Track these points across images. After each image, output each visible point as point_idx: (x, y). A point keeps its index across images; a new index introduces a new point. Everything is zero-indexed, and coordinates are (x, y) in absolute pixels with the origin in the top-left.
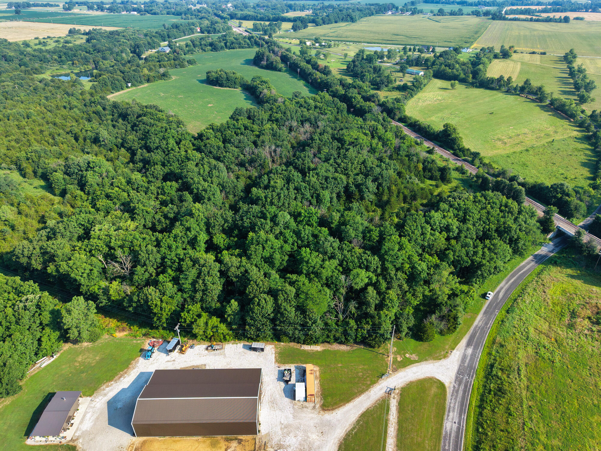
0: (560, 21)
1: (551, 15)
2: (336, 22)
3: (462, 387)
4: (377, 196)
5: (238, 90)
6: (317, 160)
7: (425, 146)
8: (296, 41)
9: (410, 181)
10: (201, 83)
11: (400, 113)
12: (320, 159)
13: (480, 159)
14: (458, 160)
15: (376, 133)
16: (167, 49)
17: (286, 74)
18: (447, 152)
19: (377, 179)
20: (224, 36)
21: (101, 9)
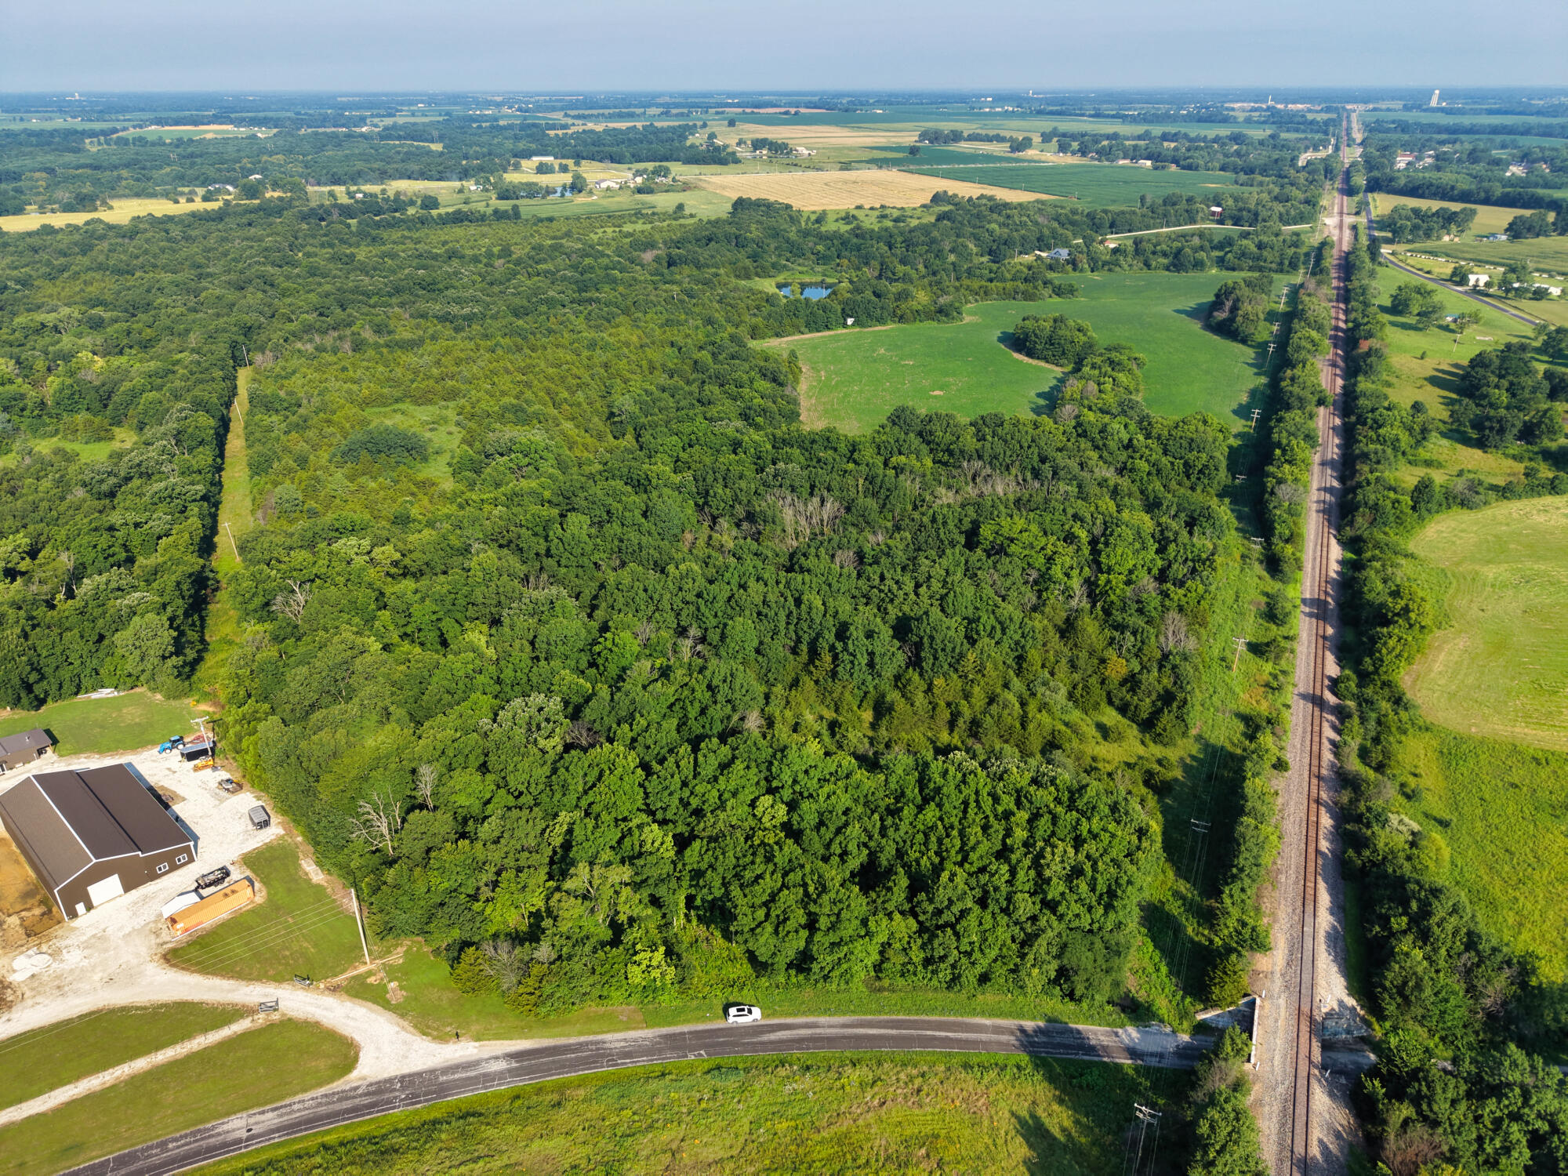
3: (367, 1100)
4: (896, 686)
5: (1058, 371)
6: (847, 556)
7: (1284, 631)
8: (1445, 268)
9: (1041, 690)
10: (1000, 340)
11: (1373, 522)
12: (860, 556)
13: (1379, 722)
14: (1317, 701)
15: (1107, 544)
16: (1064, 253)
17: (1250, 353)
18: (1332, 669)
19: (919, 646)
20: (1245, 235)
21: (1083, 152)
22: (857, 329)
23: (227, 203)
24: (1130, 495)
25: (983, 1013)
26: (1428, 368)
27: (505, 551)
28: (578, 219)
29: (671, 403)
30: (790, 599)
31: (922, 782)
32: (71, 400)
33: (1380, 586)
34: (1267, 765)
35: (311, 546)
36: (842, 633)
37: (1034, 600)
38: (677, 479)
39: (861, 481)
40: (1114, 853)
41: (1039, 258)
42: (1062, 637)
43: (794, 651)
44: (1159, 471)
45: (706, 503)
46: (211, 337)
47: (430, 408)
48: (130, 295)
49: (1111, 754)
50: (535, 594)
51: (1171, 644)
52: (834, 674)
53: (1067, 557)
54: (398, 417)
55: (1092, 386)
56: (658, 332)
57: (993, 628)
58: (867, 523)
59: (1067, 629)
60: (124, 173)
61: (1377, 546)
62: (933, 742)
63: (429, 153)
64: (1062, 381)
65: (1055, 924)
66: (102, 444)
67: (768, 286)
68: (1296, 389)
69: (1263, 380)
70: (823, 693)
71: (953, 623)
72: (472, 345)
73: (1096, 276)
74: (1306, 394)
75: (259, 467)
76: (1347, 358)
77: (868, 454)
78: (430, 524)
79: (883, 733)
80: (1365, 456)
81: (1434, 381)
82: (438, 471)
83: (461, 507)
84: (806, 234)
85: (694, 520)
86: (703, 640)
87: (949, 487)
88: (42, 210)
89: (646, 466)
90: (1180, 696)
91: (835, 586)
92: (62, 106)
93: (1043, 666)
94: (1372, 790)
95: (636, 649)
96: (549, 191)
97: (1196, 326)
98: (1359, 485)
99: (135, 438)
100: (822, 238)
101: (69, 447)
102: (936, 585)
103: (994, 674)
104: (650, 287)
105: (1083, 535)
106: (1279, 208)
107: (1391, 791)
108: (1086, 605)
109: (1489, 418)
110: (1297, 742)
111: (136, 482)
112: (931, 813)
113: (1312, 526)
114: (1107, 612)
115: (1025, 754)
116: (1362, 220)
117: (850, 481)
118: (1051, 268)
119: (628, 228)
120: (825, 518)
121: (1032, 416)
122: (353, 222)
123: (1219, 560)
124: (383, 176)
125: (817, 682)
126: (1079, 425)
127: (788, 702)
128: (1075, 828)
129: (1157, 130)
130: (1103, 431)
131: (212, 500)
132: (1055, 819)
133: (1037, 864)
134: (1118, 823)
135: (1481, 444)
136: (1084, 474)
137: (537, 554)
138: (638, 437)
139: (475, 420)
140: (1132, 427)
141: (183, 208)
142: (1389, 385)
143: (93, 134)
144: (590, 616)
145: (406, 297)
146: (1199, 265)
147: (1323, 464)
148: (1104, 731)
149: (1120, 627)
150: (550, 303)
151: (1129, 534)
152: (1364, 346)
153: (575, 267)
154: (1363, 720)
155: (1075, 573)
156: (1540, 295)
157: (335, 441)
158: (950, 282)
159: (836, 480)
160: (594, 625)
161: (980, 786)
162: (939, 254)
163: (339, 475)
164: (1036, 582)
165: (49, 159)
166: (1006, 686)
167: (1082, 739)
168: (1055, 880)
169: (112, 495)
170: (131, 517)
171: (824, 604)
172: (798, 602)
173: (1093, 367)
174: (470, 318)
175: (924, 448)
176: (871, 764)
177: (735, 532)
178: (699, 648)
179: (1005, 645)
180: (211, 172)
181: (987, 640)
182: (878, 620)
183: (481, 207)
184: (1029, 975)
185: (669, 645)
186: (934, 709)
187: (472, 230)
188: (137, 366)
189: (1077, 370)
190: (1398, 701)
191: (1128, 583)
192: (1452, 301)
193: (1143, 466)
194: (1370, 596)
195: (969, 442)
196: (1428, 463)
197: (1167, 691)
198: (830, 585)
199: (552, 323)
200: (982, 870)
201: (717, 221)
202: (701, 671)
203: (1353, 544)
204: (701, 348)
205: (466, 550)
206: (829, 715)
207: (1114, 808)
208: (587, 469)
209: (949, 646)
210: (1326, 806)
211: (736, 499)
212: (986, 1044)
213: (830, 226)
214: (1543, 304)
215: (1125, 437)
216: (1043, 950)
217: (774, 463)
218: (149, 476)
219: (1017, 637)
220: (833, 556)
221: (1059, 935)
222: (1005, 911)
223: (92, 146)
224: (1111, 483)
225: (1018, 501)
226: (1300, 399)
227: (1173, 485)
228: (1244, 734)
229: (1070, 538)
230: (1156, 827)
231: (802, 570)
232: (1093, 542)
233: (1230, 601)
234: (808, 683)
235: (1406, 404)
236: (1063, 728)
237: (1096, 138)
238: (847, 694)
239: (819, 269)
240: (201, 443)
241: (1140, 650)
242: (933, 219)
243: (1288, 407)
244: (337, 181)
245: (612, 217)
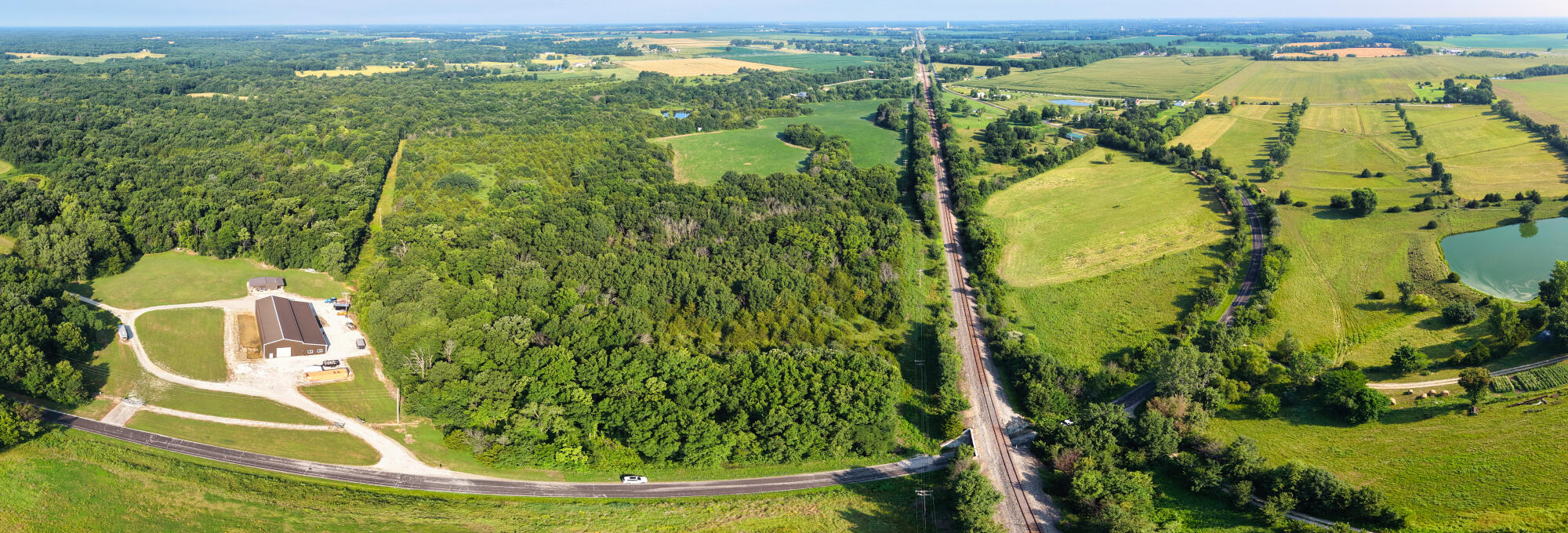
0: (1327, 59)
1: (1325, 52)
2: (1056, 66)
3: (378, 478)
4: (735, 318)
5: (808, 150)
6: (702, 251)
7: (939, 262)
8: (967, 91)
9: (820, 312)
10: (778, 136)
11: (966, 203)
12: (710, 250)
13: (992, 293)
14: (962, 291)
15: (845, 234)
16: (804, 94)
17: (898, 134)
18: (966, 275)
19: (747, 296)
20: (886, 83)
21: (808, 48)
22: (703, 133)
23: (411, 69)
24: (853, 208)
25: (808, 471)
26: (971, 133)
27: (510, 240)
28: (564, 80)
29: (605, 169)
30: (670, 274)
31: (753, 367)
32: (332, 146)
33: (976, 232)
34: (947, 326)
35: (415, 225)
36: (701, 291)
37: (811, 266)
38: (606, 208)
39: (709, 210)
40: (876, 385)
41: (792, 97)
42: (828, 283)
43: (672, 302)
44: (865, 195)
45: (621, 221)
46: (392, 125)
47: (483, 166)
48: (364, 105)
49: (864, 338)
50: (523, 264)
51: (886, 278)
52: (696, 314)
53: (825, 243)
54: (468, 169)
55: (826, 157)
56: (599, 134)
57: (790, 283)
58: (714, 232)
59: (831, 279)
60: (374, 56)
61: (970, 214)
62: (758, 345)
63: (499, 50)
64: (811, 155)
65: (847, 424)
66: (339, 166)
67: (657, 112)
68: (920, 148)
69: (906, 146)
70: (690, 324)
71: (766, 283)
72: (507, 137)
73: (821, 104)
74: (925, 150)
75: (400, 185)
76: (939, 132)
77: (712, 196)
78: (474, 223)
79: (728, 343)
80: (956, 174)
81: (975, 138)
82: (482, 197)
83: (491, 216)
84: (676, 88)
85: (614, 230)
86: (617, 295)
87: (758, 212)
88: (342, 68)
89: (589, 201)
90: (896, 303)
91: (696, 267)
92: (358, 30)
93: (820, 299)
94: (998, 324)
95: (577, 298)
96: (552, 68)
97: (871, 124)
98: (957, 188)
99: (352, 165)
100: (684, 89)
101: (326, 164)
102: (755, 264)
103: (793, 307)
104: (597, 112)
105: (832, 231)
106: (897, 70)
107: (1006, 322)
108: (839, 265)
109: (999, 150)
110: (958, 312)
111: (348, 184)
112: (760, 382)
113: (941, 210)
114: (850, 268)
115: (815, 345)
116: (932, 74)
117: (703, 210)
118: (799, 101)
119: (588, 85)
120: (690, 230)
121: (798, 173)
122: (462, 79)
123: (902, 234)
124: (478, 60)
125: (686, 318)
126: (822, 176)
127: (668, 329)
128: (851, 378)
129: (840, 39)
130: (835, 178)
131: (376, 197)
132: (838, 375)
133: (830, 397)
134: (875, 370)
135: (999, 162)
136: (828, 200)
137: (527, 243)
138: (586, 186)
139: (504, 172)
140: (849, 175)
141: (394, 70)
142: (958, 142)
143: (366, 40)
144: (552, 278)
145: (480, 113)
146: (868, 97)
147: (939, 181)
148: (859, 327)
149: (859, 274)
150: (547, 119)
151: (855, 228)
152: (945, 126)
153: (561, 102)
154: (985, 294)
155: (830, 251)
156: (1004, 99)
157: (436, 177)
158: (750, 109)
159: (695, 210)
160: (554, 283)
161: (791, 364)
162: (744, 96)
163: (435, 194)
164: (810, 257)
165: (349, 49)
166: (800, 312)
167: (847, 333)
168: (843, 404)
169: (337, 187)
170: (342, 199)
171: (690, 276)
172: (674, 275)
173: (826, 147)
174: (508, 125)
175: (743, 193)
176: (721, 359)
177: (637, 237)
178: (614, 299)
179: (797, 291)
180: (407, 56)
181: (787, 289)
182: (722, 284)
183: (519, 74)
184: (835, 450)
185: (596, 297)
186: (758, 328)
187: (514, 84)
188: (360, 134)
189: (818, 149)
190: (997, 281)
191: (859, 252)
192: (974, 104)
193: (857, 193)
194: (973, 237)
195: (767, 188)
196: (982, 173)
197: (888, 302)
198: (693, 266)
199: (547, 129)
200: (797, 405)
201: (632, 82)
202: (614, 312)
203: (960, 215)
204: (621, 142)
205: (490, 238)
206: (694, 335)
207: (871, 364)
208: (557, 201)
209: (765, 295)
210: (979, 337)
211: (638, 220)
212: (811, 485)
213: (688, 84)
214: (1006, 102)
215: (846, 180)
216: (841, 438)
217: (660, 201)
218: (354, 182)
219: (803, 286)
220: (694, 251)
221: (851, 429)
222: (815, 423)
223: (365, 45)
224: (842, 203)
225: (796, 217)
226: (924, 153)
227: (873, 200)
228: (932, 315)
229: (825, 233)
230: (896, 368)
231: (677, 258)
232: (838, 234)
233: (911, 253)
234: (680, 319)
235: (967, 149)
236: (835, 329)
237: (813, 43)
238: (705, 324)
239: (682, 104)
240: (378, 171)
241: (871, 284)
242: (739, 80)
243: (919, 157)
244: (458, 61)
245: (580, 80)
